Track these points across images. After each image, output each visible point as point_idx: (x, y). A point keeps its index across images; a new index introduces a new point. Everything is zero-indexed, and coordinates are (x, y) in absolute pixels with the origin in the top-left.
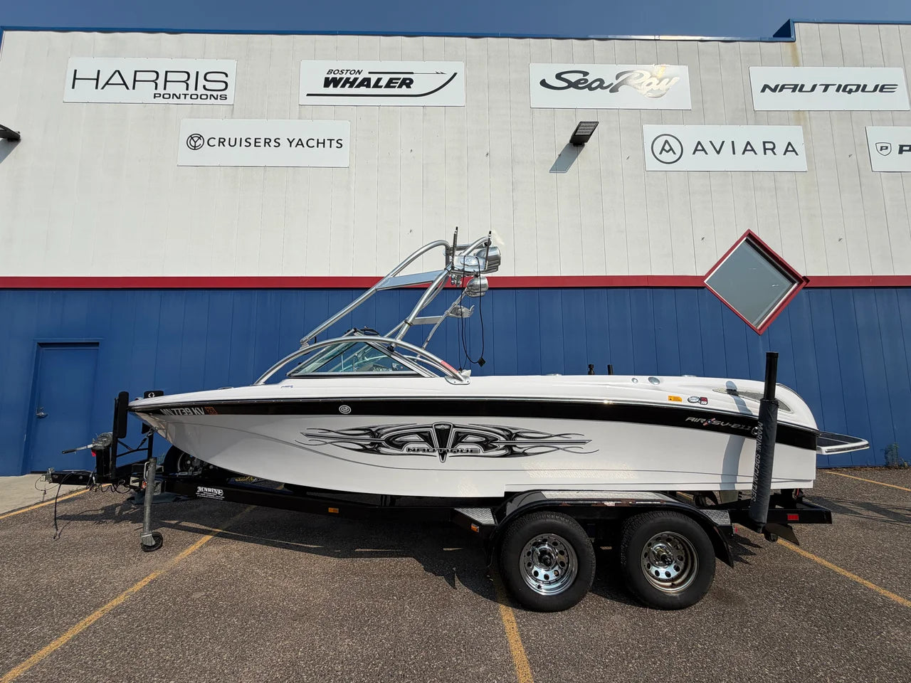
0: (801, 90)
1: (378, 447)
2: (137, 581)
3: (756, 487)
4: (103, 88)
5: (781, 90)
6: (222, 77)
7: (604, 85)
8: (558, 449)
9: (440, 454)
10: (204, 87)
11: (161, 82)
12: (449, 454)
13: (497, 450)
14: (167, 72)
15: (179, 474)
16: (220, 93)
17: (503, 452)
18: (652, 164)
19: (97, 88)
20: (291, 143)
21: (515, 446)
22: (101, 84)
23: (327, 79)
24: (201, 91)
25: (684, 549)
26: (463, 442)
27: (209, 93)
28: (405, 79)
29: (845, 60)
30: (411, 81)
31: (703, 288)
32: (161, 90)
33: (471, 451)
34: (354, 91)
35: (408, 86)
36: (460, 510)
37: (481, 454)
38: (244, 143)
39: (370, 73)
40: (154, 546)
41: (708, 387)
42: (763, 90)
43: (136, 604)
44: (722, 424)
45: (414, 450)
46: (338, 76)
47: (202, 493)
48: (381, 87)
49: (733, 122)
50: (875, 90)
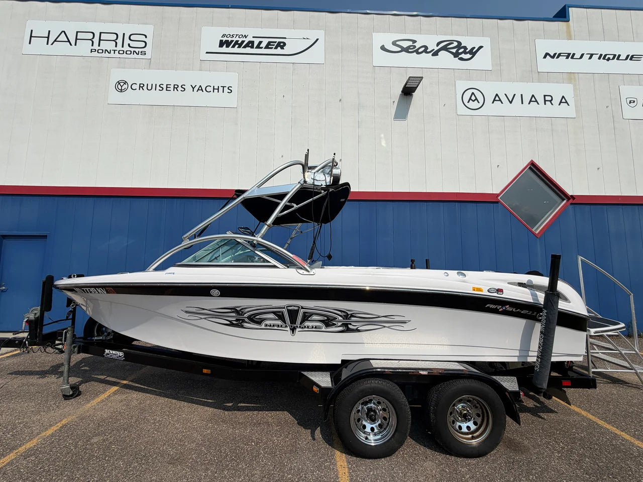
0: (572, 58)
1: (242, 322)
2: (51, 426)
3: (539, 360)
4: (52, 44)
5: (558, 57)
6: (143, 38)
7: (428, 51)
8: (385, 327)
9: (290, 329)
10: (129, 45)
11: (96, 40)
12: (298, 329)
13: (336, 327)
14: (101, 33)
16: (140, 50)
17: (341, 329)
18: (462, 110)
19: (47, 44)
20: (193, 88)
21: (350, 324)
22: (51, 41)
23: (221, 41)
24: (126, 48)
25: (481, 408)
26: (309, 320)
27: (132, 50)
28: (280, 43)
29: (605, 36)
30: (285, 44)
31: (497, 202)
32: (96, 46)
33: (316, 327)
34: (241, 50)
35: (282, 48)
37: (323, 329)
38: (158, 88)
39: (253, 37)
41: (504, 280)
42: (545, 57)
44: (514, 310)
45: (270, 326)
46: (230, 39)
47: (108, 354)
48: (262, 48)
50: (627, 59)
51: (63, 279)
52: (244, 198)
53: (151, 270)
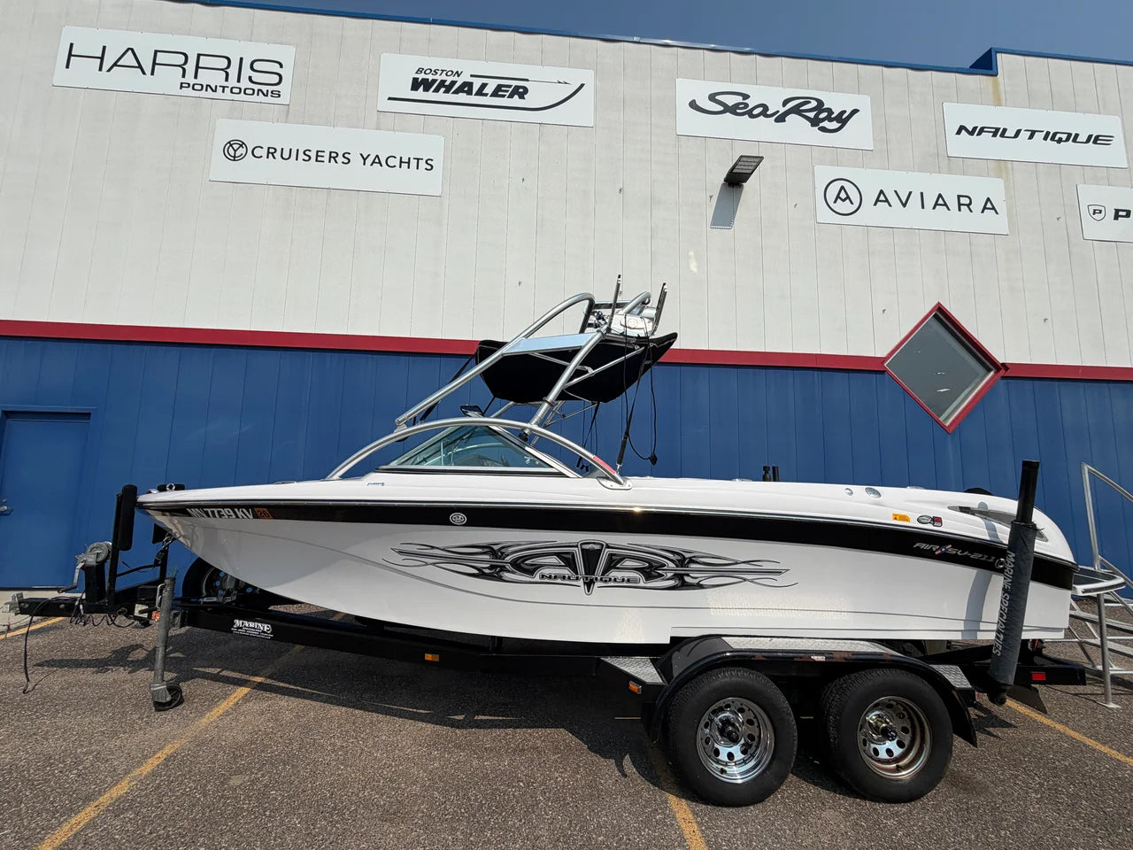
0: (1002, 135)
1: (500, 571)
2: (146, 757)
3: (1002, 637)
4: (109, 71)
5: (979, 134)
6: (276, 68)
7: (768, 113)
8: (745, 580)
9: (585, 583)
10: (250, 78)
11: (190, 67)
12: (598, 584)
13: (663, 580)
14: (199, 55)
15: (205, 600)
16: (271, 88)
17: (671, 583)
18: (825, 215)
19: (100, 69)
20: (365, 160)
21: (688, 575)
22: (106, 66)
23: (415, 80)
24: (245, 83)
25: (910, 718)
26: (618, 568)
27: (256, 87)
28: (517, 87)
29: (1054, 102)
30: (526, 90)
31: (883, 372)
32: (190, 78)
33: (628, 580)
34: (450, 97)
35: (522, 96)
36: (608, 660)
37: (642, 584)
38: (301, 156)
39: (472, 76)
40: (169, 703)
41: (941, 504)
42: (959, 132)
43: (146, 795)
44: (959, 553)
45: (550, 577)
46: (430, 77)
47: (241, 628)
48: (486, 95)
49: (923, 169)
50: (1088, 141)
51: (150, 492)
52: (502, 354)
53: (336, 477)
